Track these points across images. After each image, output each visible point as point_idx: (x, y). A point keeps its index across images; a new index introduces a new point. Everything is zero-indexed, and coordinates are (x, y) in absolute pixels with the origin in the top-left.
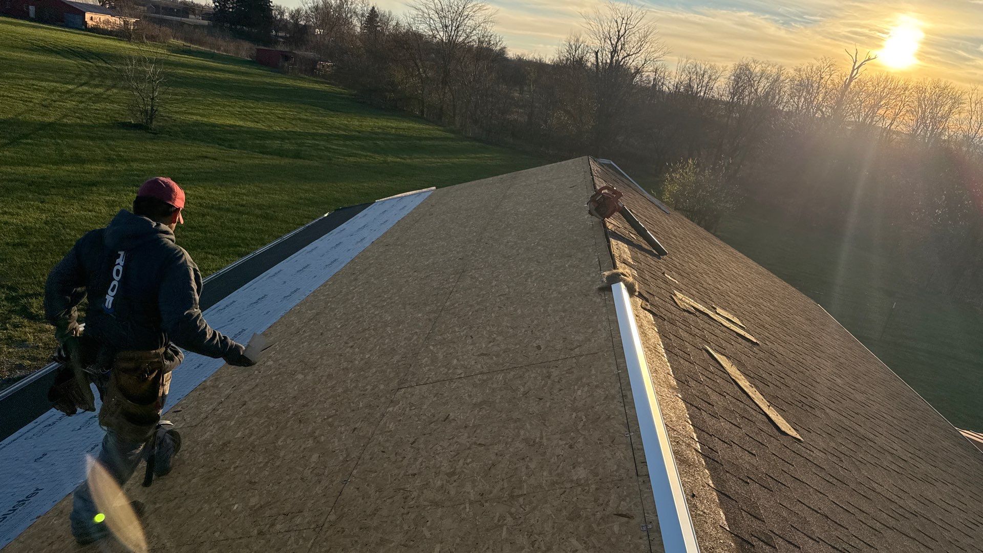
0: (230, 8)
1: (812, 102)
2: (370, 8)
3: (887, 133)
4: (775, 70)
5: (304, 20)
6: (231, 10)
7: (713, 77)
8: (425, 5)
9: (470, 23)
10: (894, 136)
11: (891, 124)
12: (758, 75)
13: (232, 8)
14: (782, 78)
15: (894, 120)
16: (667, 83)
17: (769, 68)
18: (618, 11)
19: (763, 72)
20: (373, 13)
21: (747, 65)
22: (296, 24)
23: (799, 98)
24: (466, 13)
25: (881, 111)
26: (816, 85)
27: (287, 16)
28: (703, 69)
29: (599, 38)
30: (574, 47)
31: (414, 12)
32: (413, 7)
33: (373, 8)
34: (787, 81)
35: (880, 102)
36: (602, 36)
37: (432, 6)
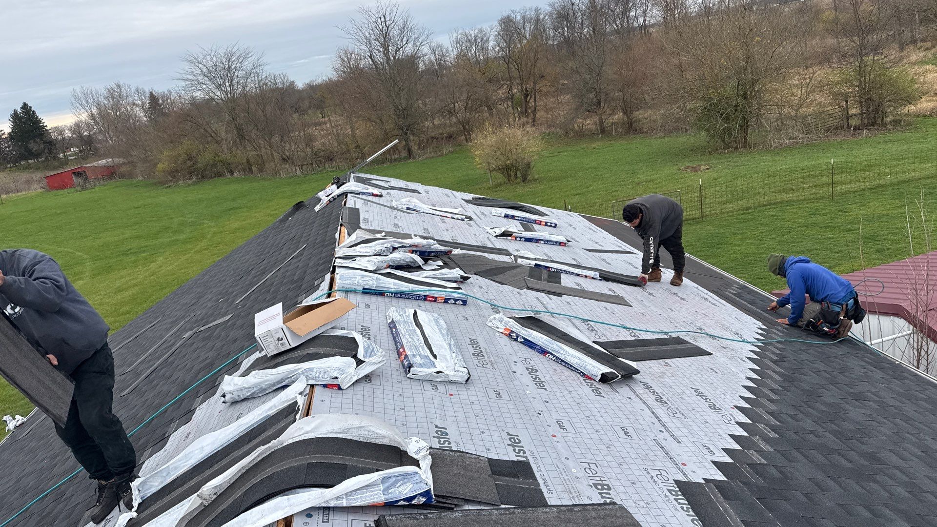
0: (6, 147)
1: (574, 27)
2: (148, 95)
3: (645, 29)
4: (533, 13)
5: (86, 130)
6: (7, 149)
7: (485, 39)
8: (192, 73)
9: (241, 74)
10: (651, 30)
11: (645, 21)
12: (521, 22)
13: (8, 147)
14: (542, 16)
15: (645, 16)
16: (448, 59)
17: (528, 13)
18: (370, 13)
19: (524, 18)
20: (153, 98)
21: (508, 17)
22: (81, 136)
23: (563, 28)
24: (233, 67)
25: (633, 14)
26: (571, 12)
27: (68, 134)
28: (473, 35)
29: (364, 43)
30: (346, 59)
31: (183, 84)
32: (180, 79)
33: (151, 93)
34: (547, 18)
35: (628, 6)
36: (365, 41)
37: (199, 72)
